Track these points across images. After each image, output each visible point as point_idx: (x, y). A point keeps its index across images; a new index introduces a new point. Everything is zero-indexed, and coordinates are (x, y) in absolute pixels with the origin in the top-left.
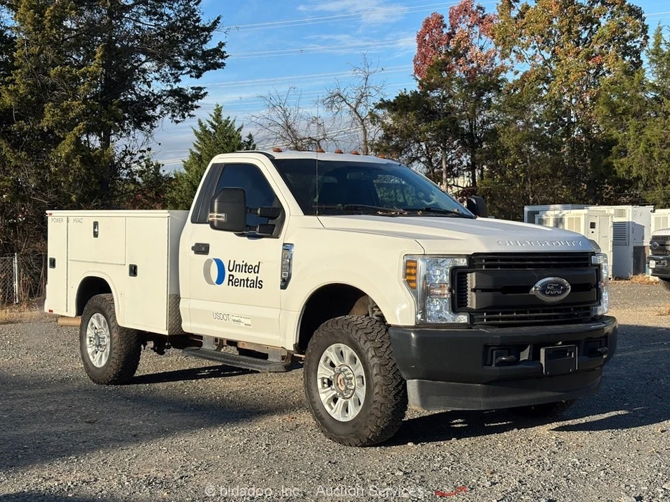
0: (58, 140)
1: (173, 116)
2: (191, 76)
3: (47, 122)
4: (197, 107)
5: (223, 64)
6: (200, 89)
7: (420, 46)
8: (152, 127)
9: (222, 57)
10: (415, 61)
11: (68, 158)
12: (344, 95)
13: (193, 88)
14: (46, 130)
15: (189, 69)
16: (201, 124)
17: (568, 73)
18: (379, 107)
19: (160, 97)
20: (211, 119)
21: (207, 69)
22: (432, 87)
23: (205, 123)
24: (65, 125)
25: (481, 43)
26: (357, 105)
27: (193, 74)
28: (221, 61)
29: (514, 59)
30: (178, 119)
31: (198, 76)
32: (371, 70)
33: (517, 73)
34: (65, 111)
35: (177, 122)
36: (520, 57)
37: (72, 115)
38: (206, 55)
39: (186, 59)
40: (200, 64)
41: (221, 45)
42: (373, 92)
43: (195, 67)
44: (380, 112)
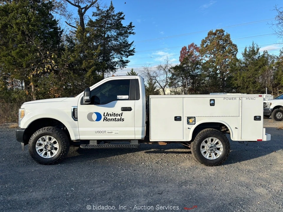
0: (87, 71)
1: (121, 67)
2: (125, 57)
3: (83, 66)
4: (127, 65)
5: (134, 54)
6: (128, 60)
7: (181, 54)
8: (115, 71)
9: (134, 52)
10: (180, 58)
11: (89, 76)
12: (162, 66)
13: (126, 60)
14: (83, 68)
15: (125, 55)
16: (128, 73)
17: (219, 60)
18: (171, 68)
19: (117, 62)
20: (131, 72)
21: (130, 55)
22: (184, 64)
23: (129, 73)
24: (89, 67)
25: (196, 54)
26: (165, 68)
27: (126, 56)
28: (133, 53)
29: (205, 57)
30: (122, 68)
31: (127, 57)
32: (169, 60)
33: (205, 60)
34: (89, 63)
35: (122, 69)
36: (206, 57)
37: (91, 64)
38: (129, 52)
39: (124, 53)
40: (128, 54)
41: (134, 49)
42: (169, 65)
43: (126, 55)
44: (171, 70)
